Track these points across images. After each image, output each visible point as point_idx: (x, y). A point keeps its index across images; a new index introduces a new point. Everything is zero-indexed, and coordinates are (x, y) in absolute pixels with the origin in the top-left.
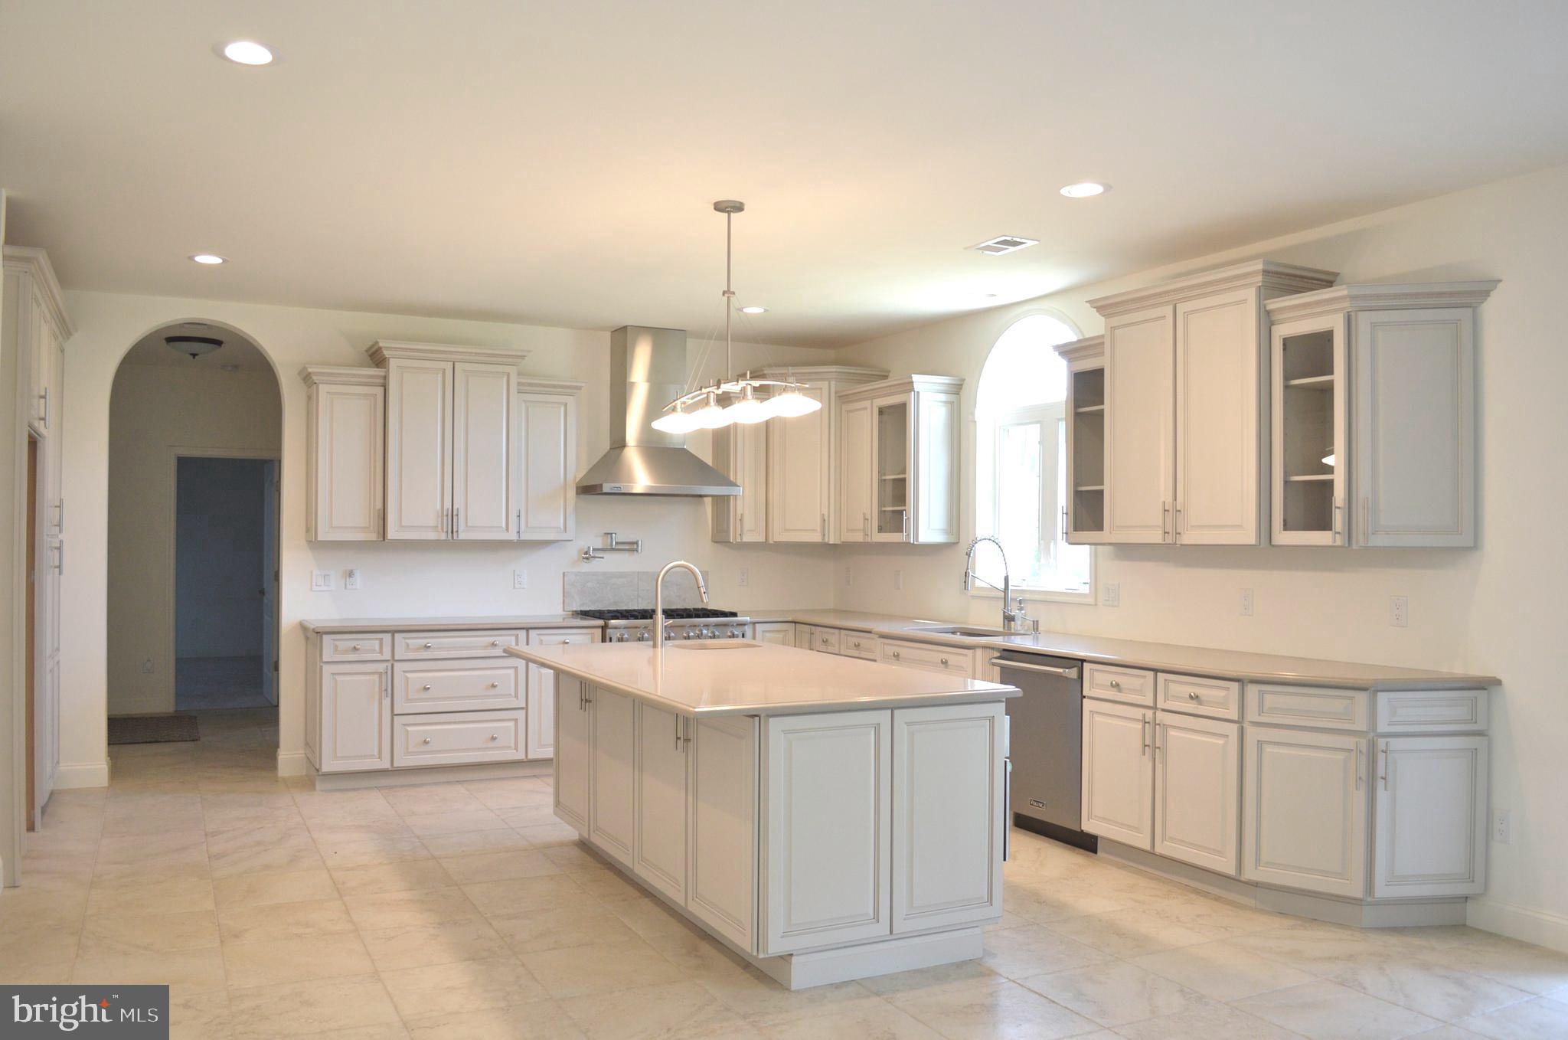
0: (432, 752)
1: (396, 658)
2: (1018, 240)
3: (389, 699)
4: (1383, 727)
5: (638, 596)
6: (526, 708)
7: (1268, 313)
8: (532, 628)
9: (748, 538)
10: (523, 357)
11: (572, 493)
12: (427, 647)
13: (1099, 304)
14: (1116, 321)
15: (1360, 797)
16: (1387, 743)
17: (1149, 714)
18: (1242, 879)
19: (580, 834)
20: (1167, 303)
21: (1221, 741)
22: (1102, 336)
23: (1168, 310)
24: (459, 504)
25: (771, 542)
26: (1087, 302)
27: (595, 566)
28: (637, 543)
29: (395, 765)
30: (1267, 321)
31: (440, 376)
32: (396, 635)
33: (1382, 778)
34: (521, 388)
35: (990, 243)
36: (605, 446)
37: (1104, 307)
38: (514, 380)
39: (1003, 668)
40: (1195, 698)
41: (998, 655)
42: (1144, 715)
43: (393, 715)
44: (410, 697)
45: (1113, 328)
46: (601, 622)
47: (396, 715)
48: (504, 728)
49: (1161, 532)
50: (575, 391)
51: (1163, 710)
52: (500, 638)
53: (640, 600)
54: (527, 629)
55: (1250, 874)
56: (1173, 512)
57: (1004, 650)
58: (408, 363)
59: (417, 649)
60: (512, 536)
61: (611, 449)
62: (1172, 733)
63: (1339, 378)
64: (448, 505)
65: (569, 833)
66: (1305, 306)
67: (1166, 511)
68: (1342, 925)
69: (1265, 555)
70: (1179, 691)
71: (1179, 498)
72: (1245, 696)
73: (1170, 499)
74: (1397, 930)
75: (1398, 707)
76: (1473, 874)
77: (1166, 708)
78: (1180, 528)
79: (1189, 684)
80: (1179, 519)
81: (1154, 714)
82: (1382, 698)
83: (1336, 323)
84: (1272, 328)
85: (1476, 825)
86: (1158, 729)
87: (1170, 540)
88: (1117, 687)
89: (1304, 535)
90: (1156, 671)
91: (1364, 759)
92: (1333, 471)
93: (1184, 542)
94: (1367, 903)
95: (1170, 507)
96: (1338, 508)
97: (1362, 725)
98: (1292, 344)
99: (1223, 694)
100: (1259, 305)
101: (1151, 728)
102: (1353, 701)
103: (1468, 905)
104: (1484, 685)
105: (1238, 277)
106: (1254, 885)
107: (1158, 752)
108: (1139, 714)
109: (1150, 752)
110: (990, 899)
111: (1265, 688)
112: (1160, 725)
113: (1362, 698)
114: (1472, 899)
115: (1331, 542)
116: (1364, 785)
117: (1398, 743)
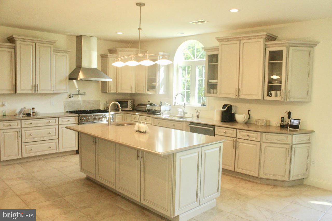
0: (33, 152)
1: (22, 127)
2: (205, 21)
3: (21, 138)
4: (294, 143)
5: (83, 107)
6: (59, 139)
7: (265, 45)
8: (60, 117)
9: (112, 92)
10: (55, 42)
11: (68, 79)
12: (31, 124)
13: (218, 39)
14: (222, 43)
15: (288, 159)
16: (295, 146)
17: (235, 139)
18: (259, 177)
19: (87, 176)
20: (238, 40)
21: (255, 146)
22: (219, 47)
23: (238, 42)
24: (38, 83)
25: (117, 93)
26: (215, 38)
27: (72, 99)
28: (84, 93)
29: (23, 157)
30: (265, 46)
31: (32, 47)
32: (22, 121)
33: (293, 154)
34: (55, 51)
35: (197, 21)
36: (74, 67)
37: (220, 40)
38: (52, 49)
39: (191, 127)
40: (248, 136)
41: (190, 124)
42: (234, 139)
43: (22, 143)
44: (26, 138)
45: (222, 45)
46: (77, 115)
47: (23, 143)
48: (53, 145)
49: (235, 95)
50: (69, 52)
51: (238, 138)
52: (51, 120)
53: (84, 108)
54: (58, 118)
55: (261, 176)
56: (238, 91)
57: (191, 122)
58: (22, 43)
59: (28, 124)
60: (52, 92)
61: (76, 68)
62: (241, 144)
63: (284, 61)
64: (34, 83)
65: (84, 175)
66: (276, 44)
67: (236, 90)
68: (281, 186)
69: (262, 101)
70: (243, 134)
71: (240, 87)
72: (262, 136)
73: (237, 87)
74: (292, 186)
75: (296, 138)
76: (307, 173)
77: (239, 138)
78: (240, 94)
79: (246, 132)
80: (240, 92)
81: (236, 139)
82: (294, 136)
83: (284, 49)
84: (266, 48)
85: (308, 163)
86: (237, 143)
87: (237, 97)
88: (225, 132)
89: (273, 98)
90: (237, 129)
91: (290, 151)
92: (281, 83)
93: (241, 98)
94: (287, 181)
95: (237, 89)
96: (283, 92)
97: (289, 142)
98: (271, 53)
99: (256, 135)
100: (264, 43)
101: (235, 143)
102: (288, 137)
103: (304, 180)
104: (311, 132)
105: (259, 36)
106: (261, 178)
107: (237, 148)
108: (232, 139)
109: (234, 148)
110: (218, 192)
111: (267, 134)
112: (237, 142)
113: (290, 136)
114: (306, 178)
115: (281, 100)
116: (289, 156)
117: (296, 146)
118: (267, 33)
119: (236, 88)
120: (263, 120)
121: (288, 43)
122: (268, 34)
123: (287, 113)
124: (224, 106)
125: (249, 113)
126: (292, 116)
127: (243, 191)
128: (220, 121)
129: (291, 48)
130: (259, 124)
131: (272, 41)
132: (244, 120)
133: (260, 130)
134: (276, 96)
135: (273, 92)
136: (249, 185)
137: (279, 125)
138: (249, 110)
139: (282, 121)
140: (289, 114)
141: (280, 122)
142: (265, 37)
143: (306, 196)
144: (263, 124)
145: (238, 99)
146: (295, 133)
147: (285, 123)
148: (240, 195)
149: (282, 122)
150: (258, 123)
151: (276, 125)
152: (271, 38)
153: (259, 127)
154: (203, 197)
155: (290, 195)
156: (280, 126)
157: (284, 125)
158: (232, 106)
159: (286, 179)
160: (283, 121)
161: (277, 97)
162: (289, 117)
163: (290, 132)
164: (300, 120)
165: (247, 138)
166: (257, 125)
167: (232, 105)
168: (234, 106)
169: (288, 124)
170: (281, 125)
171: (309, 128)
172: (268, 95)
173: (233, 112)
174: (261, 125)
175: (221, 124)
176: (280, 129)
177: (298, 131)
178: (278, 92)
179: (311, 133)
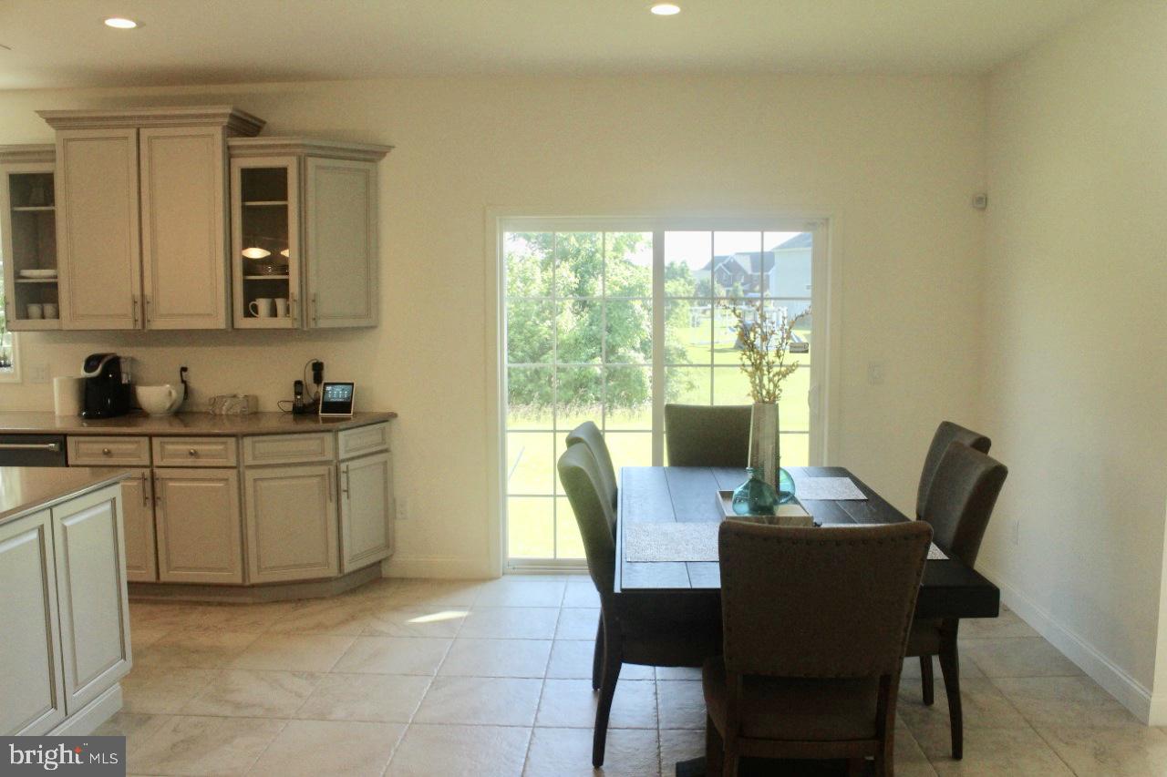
4: (342, 456)
7: (229, 148)
13: (48, 116)
14: (68, 134)
15: (332, 506)
16: (347, 466)
17: (147, 472)
18: (247, 583)
20: (128, 127)
21: (222, 484)
22: (54, 145)
23: (131, 133)
26: (36, 111)
30: (229, 154)
33: (345, 491)
37: (54, 121)
40: (194, 454)
42: (143, 474)
45: (64, 140)
49: (131, 321)
51: (158, 467)
55: (254, 579)
56: (142, 303)
62: (171, 484)
63: (292, 203)
66: (262, 147)
67: (135, 302)
68: (319, 598)
69: (230, 336)
70: (177, 450)
71: (148, 291)
72: (241, 446)
73: (137, 293)
74: (353, 591)
75: (349, 440)
76: (389, 543)
77: (162, 464)
78: (149, 316)
79: (185, 443)
80: (149, 308)
81: (152, 472)
82: (341, 435)
83: (290, 163)
84: (232, 160)
85: (388, 511)
86: (158, 484)
87: (139, 326)
88: (108, 454)
89: (263, 320)
90: (150, 436)
91: (333, 480)
92: (287, 274)
93: (154, 328)
94: (337, 579)
95: (138, 298)
96: (295, 301)
97: (329, 456)
98: (248, 174)
99: (221, 447)
100: (224, 140)
101: (148, 484)
102: (322, 440)
103: (383, 564)
104: (387, 418)
105: (207, 116)
106: (253, 586)
107: (159, 503)
108: (137, 473)
109: (149, 503)
110: (124, 656)
111: (256, 438)
112: (158, 479)
113: (328, 437)
114: (386, 559)
115: (290, 326)
116: (334, 498)
117: (352, 464)
118: (234, 109)
119: (133, 296)
120: (235, 396)
121: (304, 146)
122: (238, 114)
123: (310, 367)
124: (91, 363)
125: (184, 379)
126: (327, 377)
127: (204, 640)
128: (80, 415)
129: (311, 162)
130: (223, 413)
131: (248, 136)
132: (168, 405)
133: (228, 429)
134: (274, 313)
135: (263, 304)
136: (216, 617)
137: (289, 407)
138: (184, 369)
139: (297, 393)
140: (318, 368)
141: (292, 397)
142: (226, 121)
143: (396, 609)
144: (238, 409)
145: (145, 335)
146: (342, 425)
147: (307, 400)
148: (197, 651)
149: (299, 397)
150: (221, 409)
151: (278, 410)
152: (245, 126)
153: (225, 421)
154: (76, 684)
155: (353, 618)
156: (291, 409)
157: (304, 405)
158: (122, 360)
159: (332, 571)
160: (300, 394)
161: (276, 316)
162: (318, 378)
163: (329, 426)
164: (352, 384)
165: (190, 461)
166: (215, 415)
167: (118, 355)
168: (126, 359)
169: (316, 402)
170: (295, 407)
171: (380, 407)
172: (248, 314)
173: (125, 381)
174: (229, 413)
175: (86, 428)
176: (295, 420)
177: (349, 419)
178: (280, 303)
179: (387, 421)
